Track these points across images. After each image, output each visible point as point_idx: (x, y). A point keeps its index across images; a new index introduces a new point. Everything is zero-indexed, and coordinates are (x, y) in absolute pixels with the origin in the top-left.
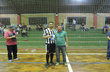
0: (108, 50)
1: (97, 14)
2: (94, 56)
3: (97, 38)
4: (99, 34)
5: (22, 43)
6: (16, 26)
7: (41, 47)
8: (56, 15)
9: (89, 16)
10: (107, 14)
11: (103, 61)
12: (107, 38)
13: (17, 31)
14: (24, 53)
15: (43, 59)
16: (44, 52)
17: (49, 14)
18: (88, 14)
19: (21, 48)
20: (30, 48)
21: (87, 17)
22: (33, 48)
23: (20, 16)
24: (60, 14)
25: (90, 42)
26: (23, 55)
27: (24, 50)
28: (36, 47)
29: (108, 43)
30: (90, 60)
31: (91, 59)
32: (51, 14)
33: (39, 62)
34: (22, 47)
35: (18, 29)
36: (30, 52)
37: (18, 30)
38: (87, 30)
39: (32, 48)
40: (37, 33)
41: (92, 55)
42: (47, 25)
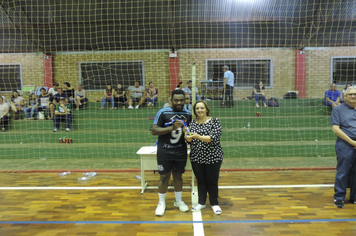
0: (338, 174)
1: (306, 48)
2: (291, 196)
3: (304, 128)
4: (310, 117)
5: (54, 150)
6: (39, 93)
7: (116, 164)
8: (172, 55)
9: (278, 58)
10: (339, 49)
11: (320, 213)
12: (331, 131)
13: (40, 109)
14: (53, 185)
15: (111, 209)
16: (121, 180)
18: (277, 50)
19: (47, 168)
20: (78, 169)
21: (273, 59)
22: (89, 168)
23: (53, 59)
24: (181, 50)
25: (280, 143)
26: (44, 194)
27: (55, 174)
28: (100, 163)
29: (336, 146)
30: (276, 208)
31: (278, 204)
33: (96, 218)
34: (51, 165)
35: (45, 102)
36: (75, 182)
37: (43, 105)
38: (273, 103)
39: (84, 168)
40: (105, 117)
41: (285, 191)
42: (141, 88)
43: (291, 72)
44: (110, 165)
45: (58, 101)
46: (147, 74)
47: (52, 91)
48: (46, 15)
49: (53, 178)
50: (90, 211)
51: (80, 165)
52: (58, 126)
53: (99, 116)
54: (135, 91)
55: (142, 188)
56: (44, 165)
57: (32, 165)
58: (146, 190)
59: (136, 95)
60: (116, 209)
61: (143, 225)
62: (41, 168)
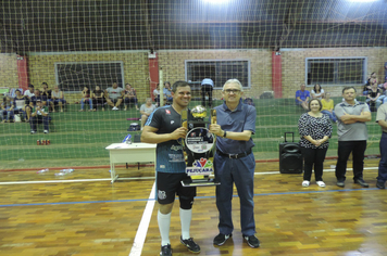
1: (282, 50)
5: (32, 150)
7: (92, 162)
8: (151, 56)
9: (256, 59)
10: (313, 50)
13: (16, 112)
14: (32, 180)
15: (83, 194)
16: (96, 174)
17: (126, 52)
18: (253, 51)
19: (26, 167)
20: (56, 166)
21: (250, 60)
22: (66, 166)
23: (28, 60)
24: (160, 51)
26: (24, 187)
27: (33, 172)
28: (79, 162)
32: (132, 51)
34: (30, 164)
35: (21, 105)
36: (53, 177)
37: (19, 107)
39: (61, 166)
40: (85, 118)
42: (119, 89)
43: (268, 73)
44: (87, 162)
45: (35, 103)
46: (126, 75)
47: (28, 93)
48: (19, 22)
49: (32, 175)
50: (64, 196)
51: (58, 163)
52: (35, 128)
53: (80, 118)
54: (113, 92)
55: (112, 180)
56: (23, 164)
57: (11, 165)
58: (115, 181)
59: (114, 96)
60: (87, 194)
61: (107, 203)
62: (19, 167)
